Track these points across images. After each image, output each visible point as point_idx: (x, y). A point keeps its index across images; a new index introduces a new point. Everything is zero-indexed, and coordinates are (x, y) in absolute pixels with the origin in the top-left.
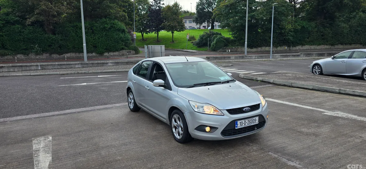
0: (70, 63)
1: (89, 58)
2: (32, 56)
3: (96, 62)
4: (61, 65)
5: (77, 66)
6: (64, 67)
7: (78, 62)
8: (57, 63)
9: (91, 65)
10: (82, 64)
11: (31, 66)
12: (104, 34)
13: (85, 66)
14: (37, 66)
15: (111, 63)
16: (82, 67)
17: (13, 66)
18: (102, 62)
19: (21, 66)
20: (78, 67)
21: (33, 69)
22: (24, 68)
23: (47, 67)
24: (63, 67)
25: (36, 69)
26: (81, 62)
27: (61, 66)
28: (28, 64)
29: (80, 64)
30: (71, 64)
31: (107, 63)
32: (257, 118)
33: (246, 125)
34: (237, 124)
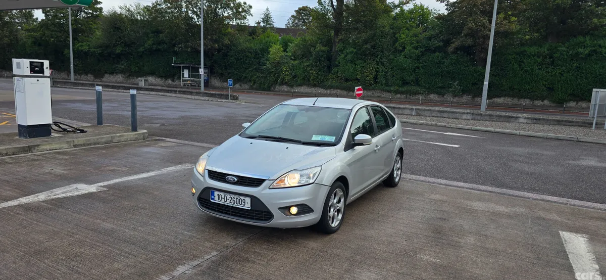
0: (455, 110)
1: (490, 106)
2: (449, 98)
3: (498, 113)
4: (442, 112)
5: (464, 117)
6: (446, 115)
7: (468, 111)
8: (437, 109)
9: (487, 118)
10: (473, 114)
11: (404, 109)
12: (575, 65)
13: (479, 117)
14: (412, 109)
15: (525, 118)
16: (472, 119)
18: (507, 114)
21: (407, 114)
23: (423, 113)
24: (444, 116)
25: (409, 114)
26: (471, 111)
27: (442, 114)
28: (402, 106)
29: (470, 113)
30: (457, 113)
31: (517, 118)
32: (248, 200)
33: (228, 203)
34: (214, 195)
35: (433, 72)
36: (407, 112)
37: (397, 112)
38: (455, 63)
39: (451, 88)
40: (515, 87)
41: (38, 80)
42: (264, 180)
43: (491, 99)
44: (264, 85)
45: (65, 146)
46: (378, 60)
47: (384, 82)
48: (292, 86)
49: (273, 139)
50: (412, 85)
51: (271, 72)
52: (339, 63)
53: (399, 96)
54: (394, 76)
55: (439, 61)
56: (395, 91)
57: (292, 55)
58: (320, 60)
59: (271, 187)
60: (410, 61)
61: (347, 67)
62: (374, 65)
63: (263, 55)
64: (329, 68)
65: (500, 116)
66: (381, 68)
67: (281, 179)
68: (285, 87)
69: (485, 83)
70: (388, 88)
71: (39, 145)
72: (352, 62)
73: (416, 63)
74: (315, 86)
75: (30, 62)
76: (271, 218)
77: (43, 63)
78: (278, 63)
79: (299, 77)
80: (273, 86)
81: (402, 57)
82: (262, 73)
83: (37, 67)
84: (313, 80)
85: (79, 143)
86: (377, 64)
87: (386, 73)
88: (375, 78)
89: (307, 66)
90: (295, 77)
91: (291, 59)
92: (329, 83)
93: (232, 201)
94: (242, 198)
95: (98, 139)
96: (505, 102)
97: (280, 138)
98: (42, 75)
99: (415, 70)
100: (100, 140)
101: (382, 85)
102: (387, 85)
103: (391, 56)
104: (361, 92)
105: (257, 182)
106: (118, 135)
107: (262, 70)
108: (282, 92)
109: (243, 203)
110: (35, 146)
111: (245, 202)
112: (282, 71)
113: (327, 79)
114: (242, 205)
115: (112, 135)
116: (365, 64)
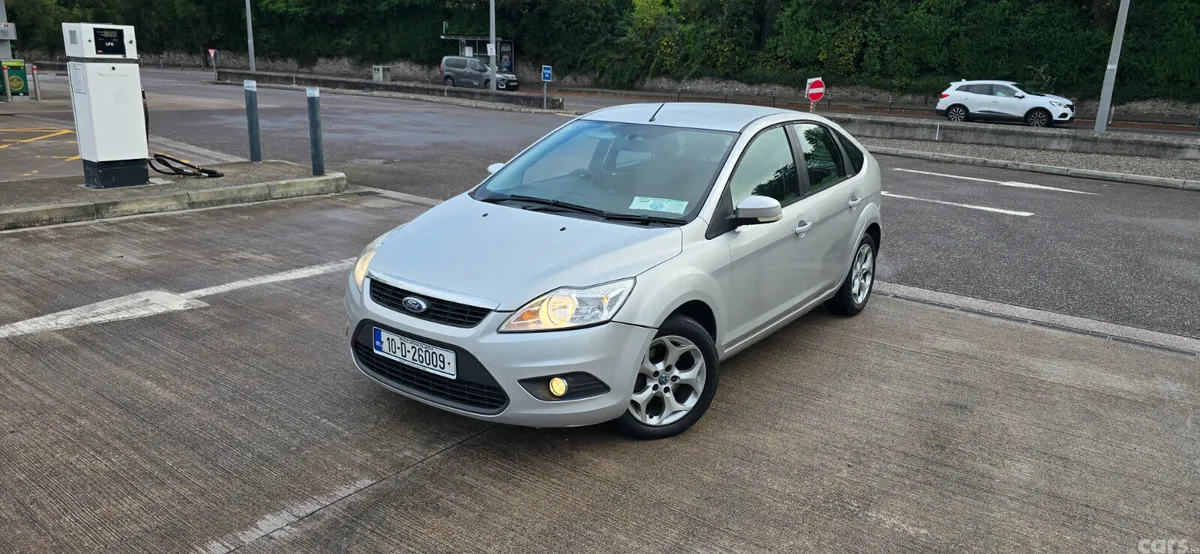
0: (1033, 131)
1: (1116, 122)
3: (1136, 137)
5: (1054, 144)
6: (1010, 141)
9: (1109, 147)
10: (1075, 138)
11: (915, 126)
13: (1086, 146)
14: (933, 127)
16: (1072, 151)
17: (872, 122)
18: (1158, 139)
19: (892, 124)
20: (1058, 148)
21: (921, 137)
22: (897, 131)
23: (958, 137)
24: (1006, 142)
25: (927, 137)
27: (1002, 138)
28: (911, 121)
29: (1068, 137)
30: (1036, 136)
31: (1181, 147)
32: (450, 357)
33: (408, 360)
34: (380, 340)
35: (991, 43)
36: (920, 133)
37: (900, 134)
38: (1042, 23)
39: (1031, 79)
40: (1182, 77)
41: (114, 68)
42: (485, 312)
43: (1123, 104)
44: (622, 77)
45: (172, 204)
46: (867, 20)
47: (878, 67)
48: (679, 79)
49: (543, 206)
50: (941, 74)
51: (636, 50)
52: (781, 27)
53: (909, 98)
54: (900, 54)
55: (1007, 20)
56: (901, 88)
57: (681, 13)
58: (739, 23)
59: (503, 328)
60: (937, 19)
61: (797, 36)
62: (857, 30)
63: (621, 14)
64: (759, 40)
65: (1141, 143)
66: (872, 35)
67: (528, 309)
68: (664, 79)
69: (1109, 67)
70: (888, 81)
71: (115, 204)
72: (808, 25)
73: (952, 25)
74: (726, 77)
75: (95, 30)
76: (503, 403)
77: (122, 31)
78: (652, 30)
79: (693, 61)
80: (641, 79)
81: (920, 12)
82: (618, 52)
83: (109, 39)
84: (722, 64)
85: (200, 199)
86: (865, 27)
87: (884, 47)
88: (859, 59)
89: (713, 34)
90: (685, 58)
91: (679, 21)
92: (756, 71)
93: (416, 357)
94: (439, 351)
95: (239, 191)
96: (1157, 111)
97: (556, 204)
98: (120, 56)
99: (947, 42)
100: (244, 194)
101: (873, 74)
102: (884, 74)
103: (897, 11)
104: (821, 90)
105: (469, 316)
106: (283, 182)
107: (617, 45)
108: (658, 91)
109: (439, 363)
110: (109, 204)
111: (443, 362)
112: (658, 45)
113: (755, 62)
114: (438, 368)
115: (269, 183)
116: (837, 28)
